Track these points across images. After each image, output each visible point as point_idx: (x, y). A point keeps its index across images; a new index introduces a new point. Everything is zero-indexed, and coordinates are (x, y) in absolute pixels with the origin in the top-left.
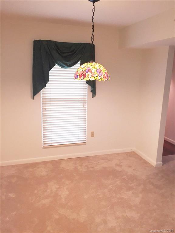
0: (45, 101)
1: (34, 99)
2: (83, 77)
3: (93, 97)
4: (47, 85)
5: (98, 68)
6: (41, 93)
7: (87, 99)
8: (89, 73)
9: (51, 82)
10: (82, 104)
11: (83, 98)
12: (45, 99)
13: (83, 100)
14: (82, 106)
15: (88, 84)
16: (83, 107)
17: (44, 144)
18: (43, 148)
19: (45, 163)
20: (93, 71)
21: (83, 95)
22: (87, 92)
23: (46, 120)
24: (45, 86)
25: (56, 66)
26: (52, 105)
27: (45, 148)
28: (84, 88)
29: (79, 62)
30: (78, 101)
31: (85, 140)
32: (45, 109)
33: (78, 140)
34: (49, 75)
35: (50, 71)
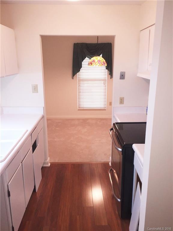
0: (80, 80)
1: (73, 79)
2: (91, 64)
3: (111, 78)
4: (80, 70)
5: (99, 60)
6: (78, 75)
7: (107, 80)
8: (94, 62)
9: (83, 69)
12: (80, 79)
13: (104, 80)
14: (103, 84)
15: (108, 70)
16: (104, 85)
17: (79, 107)
19: (78, 119)
21: (104, 77)
22: (107, 75)
23: (80, 93)
24: (80, 71)
25: (87, 58)
26: (84, 83)
27: (79, 110)
28: (105, 72)
29: (101, 55)
30: (100, 80)
31: (105, 107)
32: (80, 85)
33: (100, 107)
34: (82, 64)
35: (83, 61)
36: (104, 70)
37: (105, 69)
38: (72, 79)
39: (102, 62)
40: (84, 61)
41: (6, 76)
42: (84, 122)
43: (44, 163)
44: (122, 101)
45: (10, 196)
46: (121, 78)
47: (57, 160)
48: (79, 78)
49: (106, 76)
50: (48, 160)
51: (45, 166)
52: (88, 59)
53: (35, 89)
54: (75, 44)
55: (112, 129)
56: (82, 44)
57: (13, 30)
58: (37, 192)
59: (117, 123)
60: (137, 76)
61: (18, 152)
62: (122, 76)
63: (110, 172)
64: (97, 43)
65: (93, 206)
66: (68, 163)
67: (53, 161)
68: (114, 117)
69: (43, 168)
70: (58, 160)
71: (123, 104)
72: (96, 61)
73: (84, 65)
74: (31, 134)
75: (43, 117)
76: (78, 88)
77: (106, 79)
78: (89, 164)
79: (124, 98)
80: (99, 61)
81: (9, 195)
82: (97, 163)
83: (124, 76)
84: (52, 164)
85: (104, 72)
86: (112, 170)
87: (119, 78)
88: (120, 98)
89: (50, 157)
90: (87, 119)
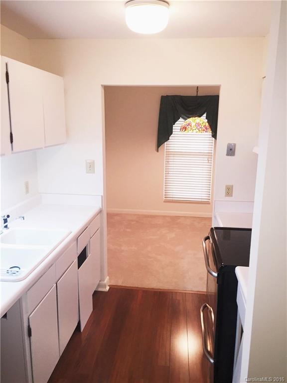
0: (169, 154)
1: (158, 151)
2: (184, 130)
4: (170, 138)
5: (198, 122)
6: (165, 146)
8: (189, 126)
9: (175, 135)
10: (207, 159)
11: (209, 153)
13: (209, 155)
14: (207, 161)
16: (208, 163)
17: (165, 197)
18: (164, 202)
19: (164, 217)
20: (193, 125)
21: (208, 149)
22: (213, 146)
23: (168, 174)
24: (169, 139)
25: (181, 119)
26: (175, 158)
27: (166, 201)
28: (211, 141)
29: (205, 115)
30: (203, 155)
31: (209, 199)
32: (168, 162)
33: (200, 198)
34: (173, 128)
35: (174, 124)
36: (208, 139)
37: (211, 136)
38: (156, 152)
39: (203, 127)
40: (176, 123)
41: (45, 147)
42: (173, 221)
43: (99, 286)
44: (229, 191)
45: (31, 336)
46: (228, 154)
47: (120, 282)
48: (168, 151)
49: (212, 148)
50: (105, 282)
51: (100, 289)
52: (183, 120)
53: (91, 167)
54: (162, 97)
55: (207, 238)
56: (174, 97)
57: (62, 78)
58: (82, 331)
59: (216, 228)
60: (253, 151)
61: (50, 266)
62: (231, 151)
63: (203, 311)
64: (195, 95)
65: (168, 365)
66: (137, 287)
67: (113, 283)
68: (215, 217)
69: (96, 294)
70: (122, 283)
71: (232, 196)
72: (193, 124)
73: (175, 130)
74: (77, 239)
75: (101, 211)
76: (166, 166)
77: (212, 153)
78: (172, 292)
79: (232, 186)
80: (198, 124)
81: (30, 334)
82: (185, 293)
83: (233, 150)
84: (112, 288)
85: (209, 141)
86: (207, 306)
87: (226, 153)
88: (226, 186)
89: (109, 277)
90: (178, 217)
